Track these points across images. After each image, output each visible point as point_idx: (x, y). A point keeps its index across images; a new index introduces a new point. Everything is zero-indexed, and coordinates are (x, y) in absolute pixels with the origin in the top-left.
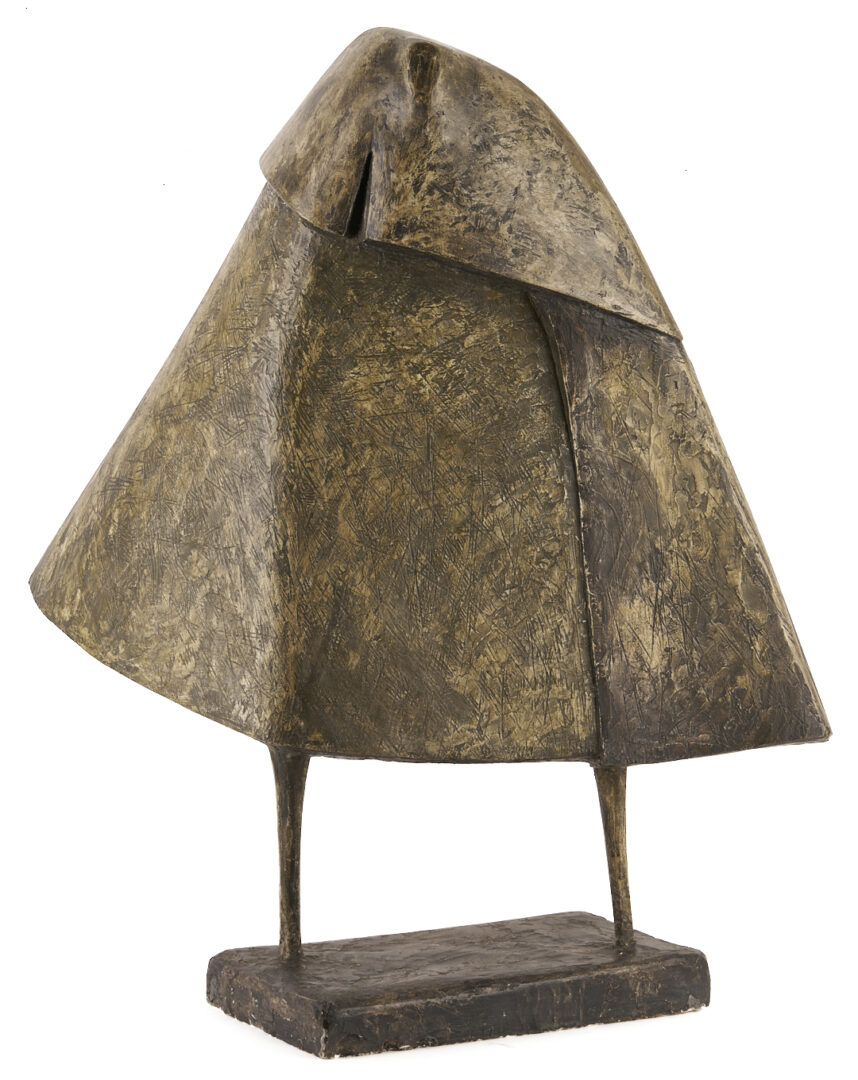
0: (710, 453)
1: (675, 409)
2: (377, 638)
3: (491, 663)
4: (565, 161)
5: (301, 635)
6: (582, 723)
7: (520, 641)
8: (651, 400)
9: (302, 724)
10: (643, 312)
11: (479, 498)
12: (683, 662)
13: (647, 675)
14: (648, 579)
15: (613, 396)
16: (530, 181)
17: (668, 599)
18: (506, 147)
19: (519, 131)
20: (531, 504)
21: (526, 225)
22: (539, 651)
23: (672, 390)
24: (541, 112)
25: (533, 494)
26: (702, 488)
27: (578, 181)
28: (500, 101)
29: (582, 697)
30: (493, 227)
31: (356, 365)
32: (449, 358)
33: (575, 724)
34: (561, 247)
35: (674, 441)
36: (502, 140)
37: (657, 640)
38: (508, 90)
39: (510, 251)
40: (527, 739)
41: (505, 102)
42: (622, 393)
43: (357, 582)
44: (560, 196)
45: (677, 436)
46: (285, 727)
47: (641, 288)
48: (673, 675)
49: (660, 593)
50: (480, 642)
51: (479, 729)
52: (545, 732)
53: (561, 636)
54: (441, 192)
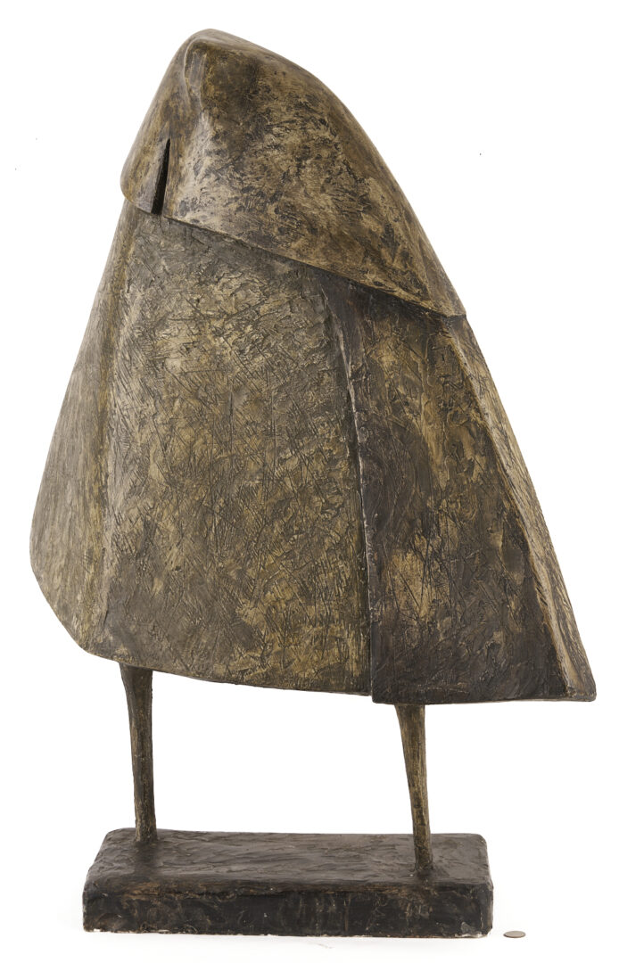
0: (476, 422)
1: (442, 379)
2: (178, 568)
3: (278, 599)
4: (337, 149)
5: (113, 561)
6: (356, 661)
7: (303, 582)
8: (420, 370)
9: (111, 638)
10: (406, 289)
11: (272, 451)
12: (448, 614)
13: (416, 623)
14: (419, 536)
15: (385, 364)
16: (299, 166)
17: (436, 555)
18: (278, 135)
19: (293, 121)
20: (317, 459)
21: (293, 206)
22: (321, 593)
23: (439, 363)
24: (321, 104)
25: (320, 450)
26: (469, 454)
27: (348, 167)
28: (277, 93)
29: (357, 637)
30: (261, 208)
31: (167, 327)
32: (247, 325)
33: (350, 661)
34: (325, 227)
35: (443, 410)
36: (276, 129)
37: (426, 591)
38: (289, 84)
39: (276, 230)
40: (305, 670)
41: (283, 95)
42: (394, 363)
43: (164, 517)
44: (328, 181)
45: (445, 405)
46: (98, 639)
47: (406, 267)
48: (438, 625)
49: (430, 548)
50: (269, 580)
51: (262, 659)
52: (322, 665)
53: (342, 581)
54: (217, 175)
